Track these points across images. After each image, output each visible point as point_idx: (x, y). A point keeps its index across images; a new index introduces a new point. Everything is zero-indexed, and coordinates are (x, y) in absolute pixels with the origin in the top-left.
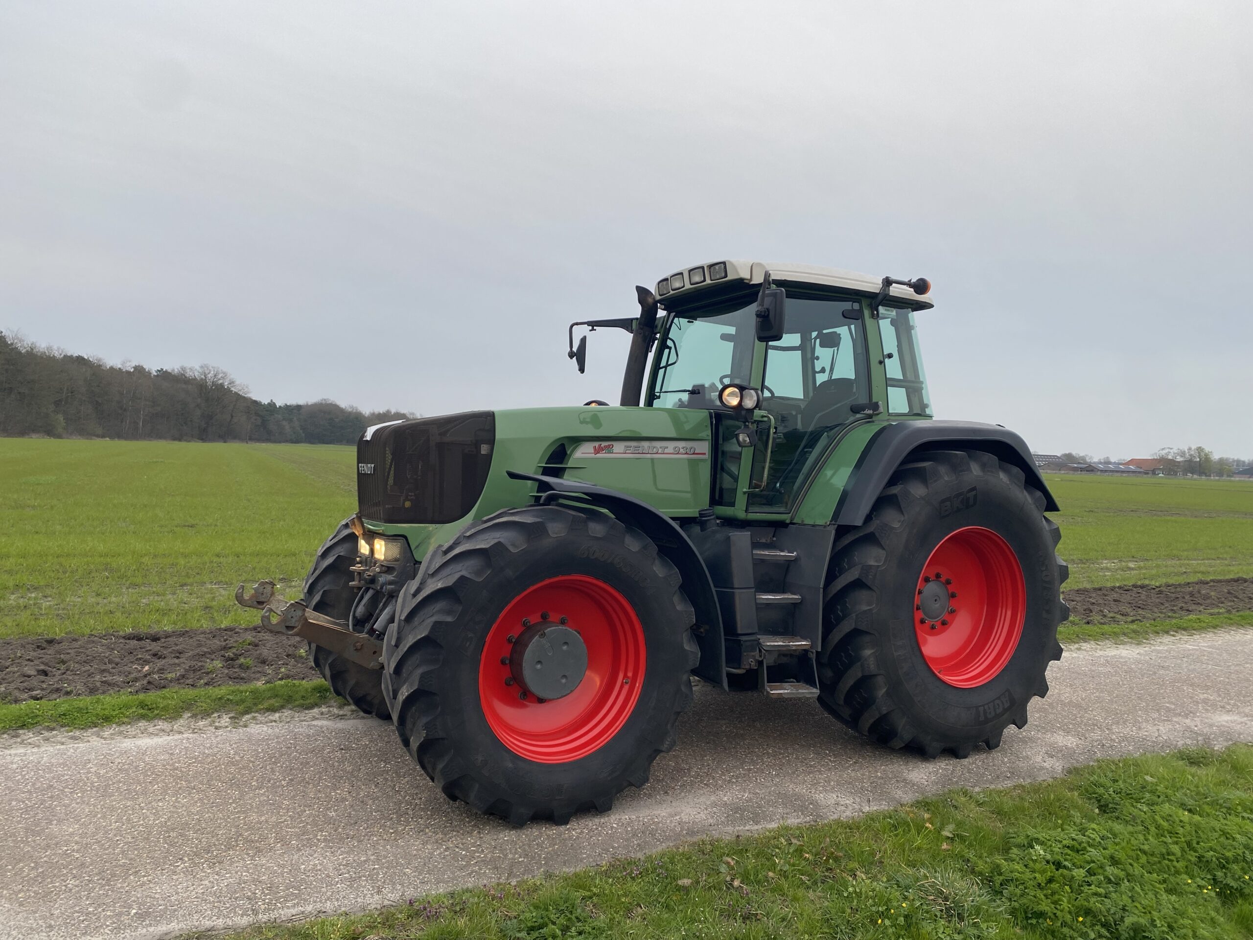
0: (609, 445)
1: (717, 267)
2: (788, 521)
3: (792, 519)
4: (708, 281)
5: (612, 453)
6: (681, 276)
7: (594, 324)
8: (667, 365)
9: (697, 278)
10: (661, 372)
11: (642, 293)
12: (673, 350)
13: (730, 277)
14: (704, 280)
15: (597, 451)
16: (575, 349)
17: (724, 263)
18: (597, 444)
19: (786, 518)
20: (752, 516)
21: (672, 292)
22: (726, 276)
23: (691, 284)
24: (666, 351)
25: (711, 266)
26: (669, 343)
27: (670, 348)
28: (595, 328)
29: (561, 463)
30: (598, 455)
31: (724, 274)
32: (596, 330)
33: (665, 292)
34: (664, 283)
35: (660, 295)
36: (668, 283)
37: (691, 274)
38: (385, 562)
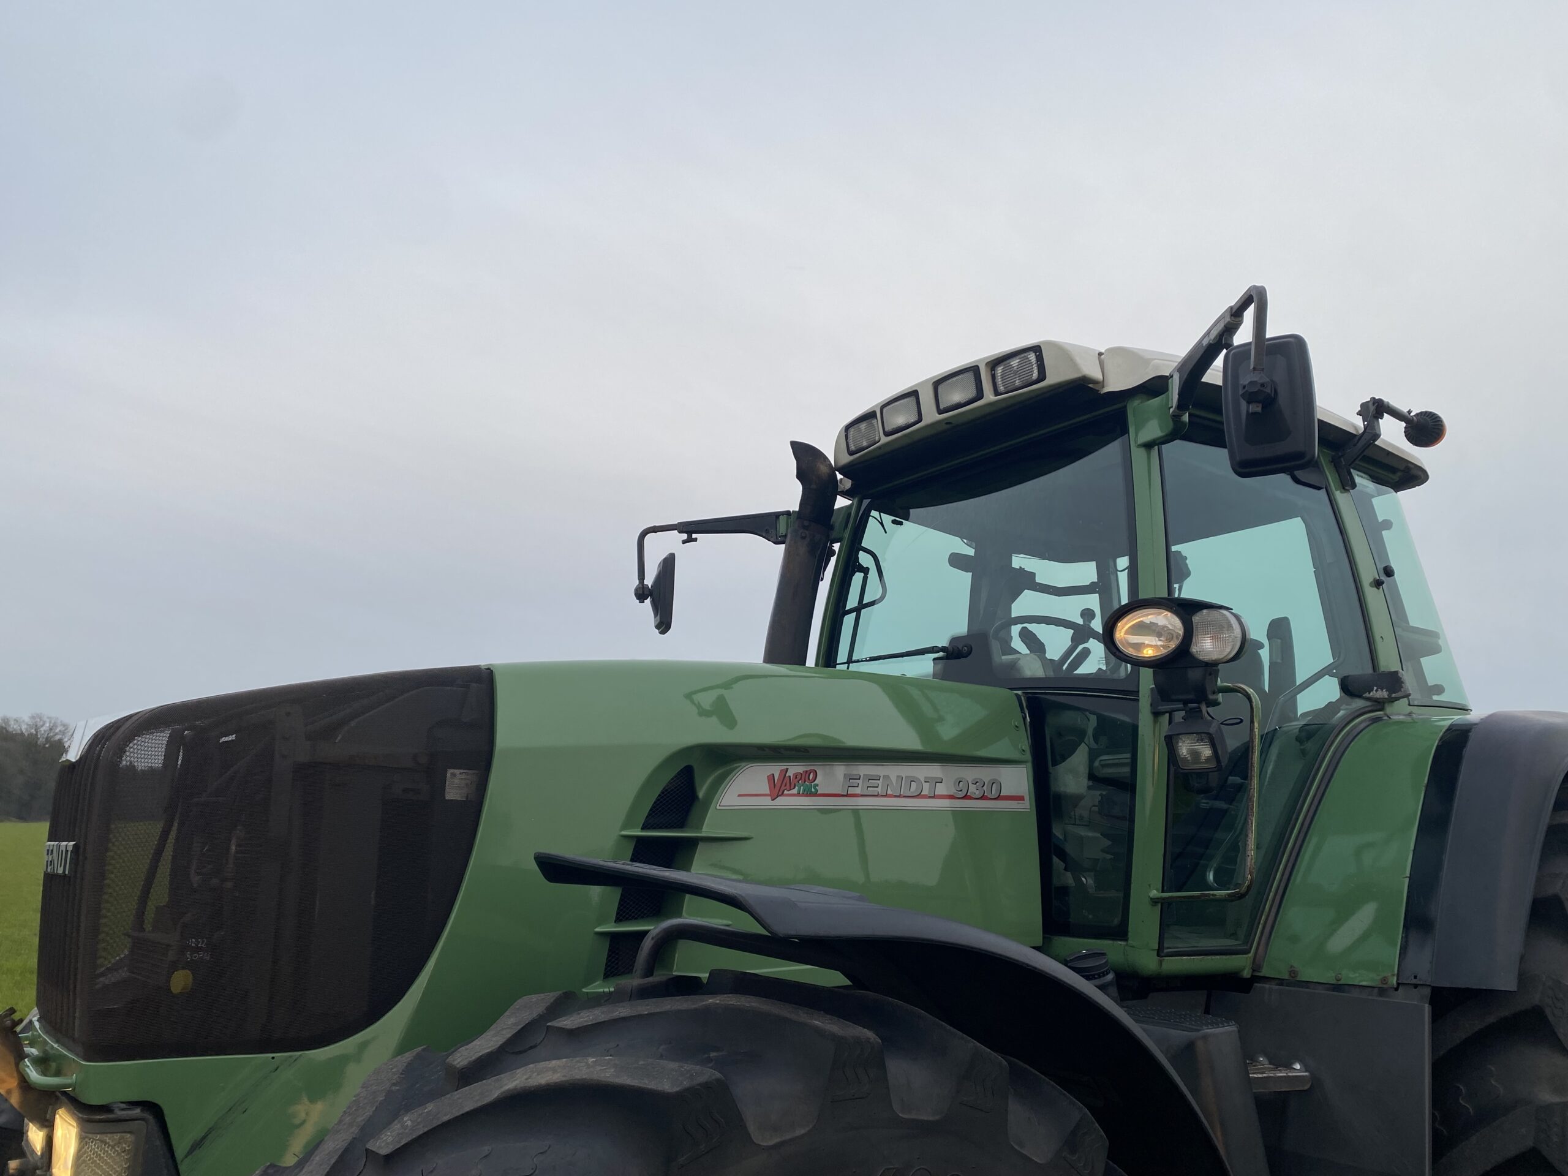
0: (808, 773)
1: (1015, 362)
2: (1246, 974)
3: (1256, 967)
4: (989, 397)
5: (816, 794)
6: (912, 399)
7: (691, 529)
8: (861, 606)
9: (956, 395)
10: (849, 620)
11: (805, 455)
12: (873, 573)
13: (1052, 379)
14: (980, 395)
15: (778, 788)
16: (649, 581)
17: (1037, 349)
18: (775, 769)
19: (1241, 964)
20: (1175, 965)
21: (884, 440)
22: (1042, 376)
23: (940, 412)
24: (858, 577)
25: (995, 363)
26: (864, 559)
27: (866, 571)
28: (694, 536)
29: (681, 825)
30: (781, 801)
31: (1035, 375)
32: (698, 540)
33: (865, 444)
34: (863, 426)
35: (850, 452)
36: (875, 422)
37: (940, 389)
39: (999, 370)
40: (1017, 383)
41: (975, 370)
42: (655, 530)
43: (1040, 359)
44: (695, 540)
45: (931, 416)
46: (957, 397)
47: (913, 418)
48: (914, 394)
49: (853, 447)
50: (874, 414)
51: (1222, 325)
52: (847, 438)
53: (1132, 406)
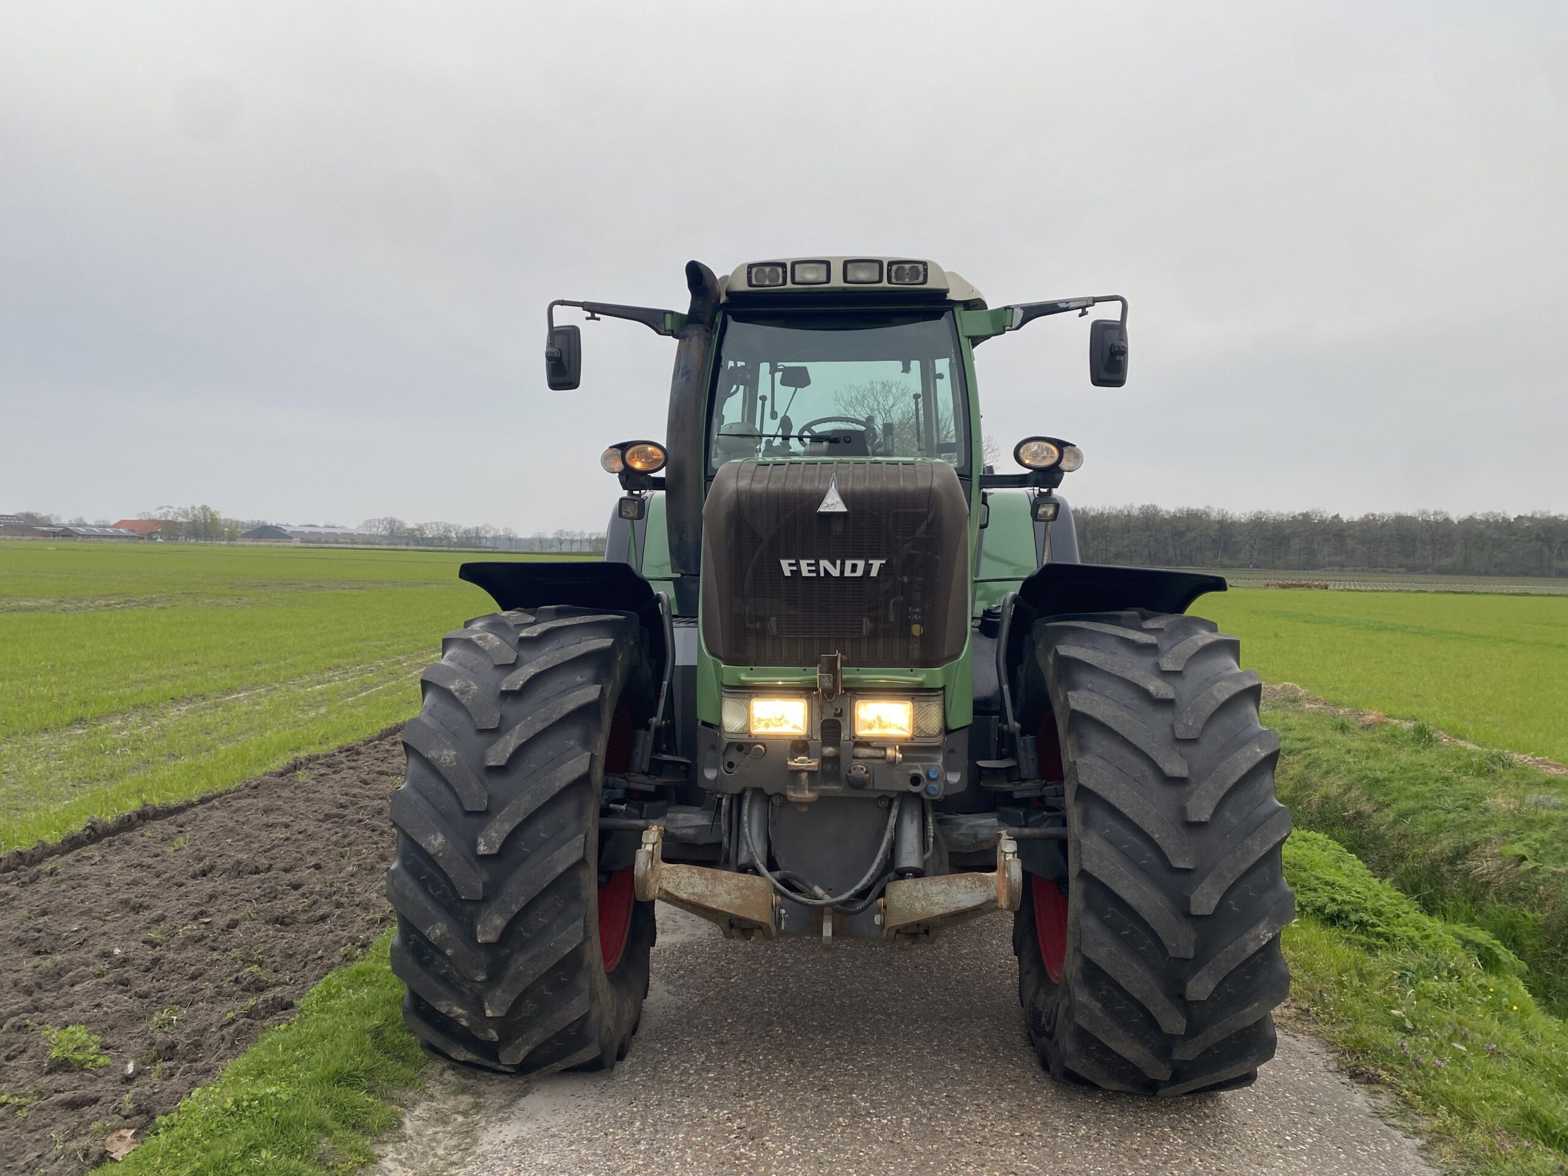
1: (907, 266)
4: (885, 284)
6: (824, 266)
7: (595, 310)
9: (862, 275)
14: (880, 281)
17: (924, 264)
21: (789, 285)
22: (924, 282)
23: (847, 282)
25: (893, 263)
31: (921, 279)
33: (767, 283)
34: (767, 269)
35: (750, 284)
36: (780, 270)
37: (849, 266)
38: (916, 740)
39: (895, 268)
40: (907, 280)
41: (880, 263)
42: (562, 303)
43: (926, 270)
44: (598, 319)
45: (837, 282)
47: (823, 278)
48: (827, 264)
49: (754, 282)
50: (783, 265)
51: (1084, 304)
52: (749, 273)
53: (958, 310)
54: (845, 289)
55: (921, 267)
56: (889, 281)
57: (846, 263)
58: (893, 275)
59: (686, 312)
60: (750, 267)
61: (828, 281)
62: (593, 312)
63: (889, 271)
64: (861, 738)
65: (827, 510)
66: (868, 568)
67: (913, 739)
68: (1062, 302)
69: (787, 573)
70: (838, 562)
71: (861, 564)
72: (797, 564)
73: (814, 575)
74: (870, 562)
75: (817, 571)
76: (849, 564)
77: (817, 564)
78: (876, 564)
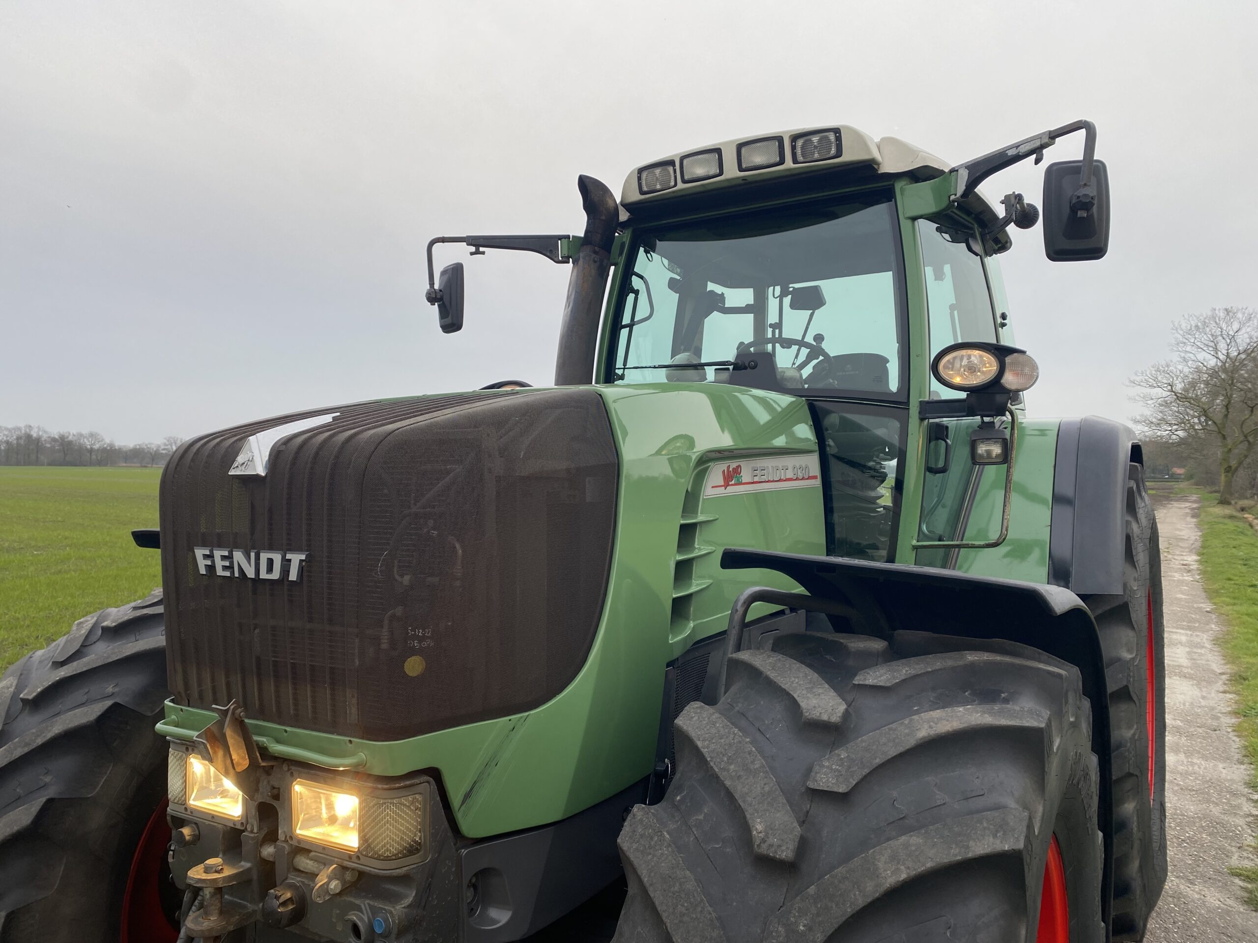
0: (738, 468)
1: (815, 139)
4: (789, 164)
5: (743, 483)
6: (715, 155)
7: (479, 243)
8: (634, 322)
12: (642, 293)
13: (847, 157)
14: (782, 161)
15: (727, 480)
16: (439, 286)
17: (837, 131)
21: (681, 186)
22: (839, 154)
23: (740, 171)
25: (795, 138)
27: (637, 292)
28: (481, 249)
29: (693, 511)
30: (729, 490)
31: (833, 151)
32: (486, 253)
33: (658, 187)
34: (658, 171)
35: (642, 193)
36: (671, 169)
37: (743, 150)
38: (363, 860)
39: (800, 143)
40: (816, 156)
41: (779, 139)
42: (443, 240)
43: (839, 139)
44: (483, 253)
45: (731, 171)
46: (759, 159)
47: (715, 170)
48: (718, 151)
49: (645, 189)
50: (671, 163)
51: (1037, 143)
52: (639, 179)
53: (899, 186)
54: (744, 179)
55: (832, 136)
56: (795, 161)
57: (740, 146)
58: (799, 151)
59: (582, 235)
60: (641, 171)
61: (721, 173)
62: (477, 246)
63: (793, 148)
64: (299, 841)
65: (238, 473)
66: (286, 564)
67: (358, 857)
68: (1011, 147)
69: (203, 571)
70: (253, 555)
71: (277, 558)
72: (210, 556)
73: (228, 574)
74: (288, 556)
75: (230, 568)
76: (264, 556)
77: (230, 558)
78: (296, 558)
